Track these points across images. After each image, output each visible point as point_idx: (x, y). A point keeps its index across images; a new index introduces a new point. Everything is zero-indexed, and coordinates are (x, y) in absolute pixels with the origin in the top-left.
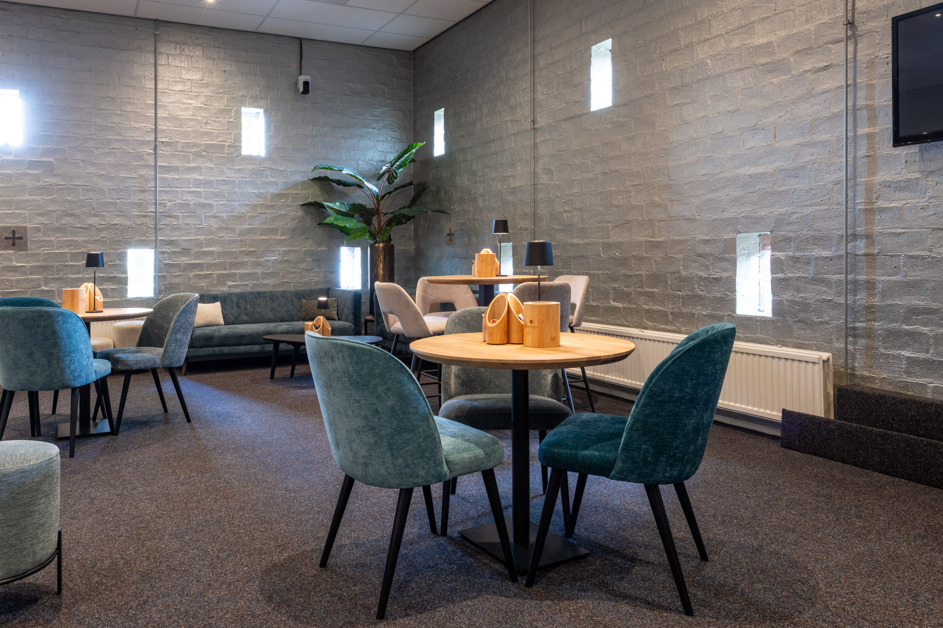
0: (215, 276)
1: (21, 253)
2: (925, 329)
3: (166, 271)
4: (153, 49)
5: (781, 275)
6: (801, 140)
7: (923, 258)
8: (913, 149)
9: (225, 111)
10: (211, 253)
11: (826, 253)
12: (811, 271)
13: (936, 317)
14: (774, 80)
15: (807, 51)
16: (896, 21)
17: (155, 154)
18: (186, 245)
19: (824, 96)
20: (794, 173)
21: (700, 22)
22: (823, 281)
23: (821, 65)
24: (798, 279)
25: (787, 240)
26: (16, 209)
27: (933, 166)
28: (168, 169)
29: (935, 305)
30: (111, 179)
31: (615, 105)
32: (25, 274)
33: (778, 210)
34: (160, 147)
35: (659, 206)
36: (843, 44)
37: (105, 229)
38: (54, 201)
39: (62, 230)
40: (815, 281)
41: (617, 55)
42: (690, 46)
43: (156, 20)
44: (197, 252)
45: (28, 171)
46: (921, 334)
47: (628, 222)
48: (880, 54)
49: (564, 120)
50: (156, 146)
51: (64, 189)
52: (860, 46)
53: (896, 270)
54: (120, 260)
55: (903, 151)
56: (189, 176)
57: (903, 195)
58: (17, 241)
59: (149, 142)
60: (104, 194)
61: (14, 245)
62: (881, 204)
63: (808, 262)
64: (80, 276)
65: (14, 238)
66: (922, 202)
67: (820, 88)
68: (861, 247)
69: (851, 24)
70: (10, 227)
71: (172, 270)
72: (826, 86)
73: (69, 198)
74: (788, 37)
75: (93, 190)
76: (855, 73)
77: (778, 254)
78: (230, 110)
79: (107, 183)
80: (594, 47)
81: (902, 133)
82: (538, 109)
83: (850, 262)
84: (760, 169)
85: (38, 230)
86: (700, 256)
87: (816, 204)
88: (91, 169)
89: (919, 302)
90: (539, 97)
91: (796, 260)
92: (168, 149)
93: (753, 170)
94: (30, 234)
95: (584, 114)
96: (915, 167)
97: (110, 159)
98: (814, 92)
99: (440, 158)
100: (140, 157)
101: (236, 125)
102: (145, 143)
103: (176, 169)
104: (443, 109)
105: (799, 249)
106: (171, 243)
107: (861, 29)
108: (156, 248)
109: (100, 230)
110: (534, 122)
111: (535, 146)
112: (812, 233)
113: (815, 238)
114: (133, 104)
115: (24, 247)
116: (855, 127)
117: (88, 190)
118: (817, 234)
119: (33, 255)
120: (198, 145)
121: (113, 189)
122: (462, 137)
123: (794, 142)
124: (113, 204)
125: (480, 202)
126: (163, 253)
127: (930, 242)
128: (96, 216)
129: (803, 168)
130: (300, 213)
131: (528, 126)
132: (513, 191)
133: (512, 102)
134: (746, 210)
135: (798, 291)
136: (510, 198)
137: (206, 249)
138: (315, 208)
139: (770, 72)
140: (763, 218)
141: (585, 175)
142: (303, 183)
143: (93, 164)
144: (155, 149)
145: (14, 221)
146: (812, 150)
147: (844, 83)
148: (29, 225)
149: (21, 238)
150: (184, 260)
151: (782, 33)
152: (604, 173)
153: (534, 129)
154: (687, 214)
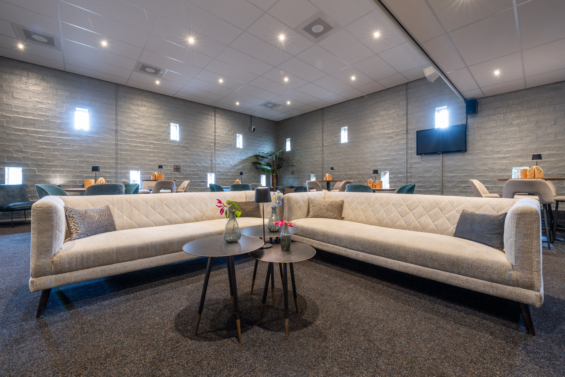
0: (230, 182)
1: (179, 173)
2: (422, 190)
3: (218, 180)
4: (214, 115)
5: (391, 180)
6: (396, 153)
7: (421, 176)
8: (420, 156)
9: (232, 135)
10: (229, 175)
11: (401, 176)
12: (398, 179)
13: (424, 187)
14: (390, 140)
15: (398, 135)
16: (417, 132)
17: (215, 146)
18: (223, 173)
19: (401, 145)
20: (395, 159)
21: (372, 126)
22: (401, 181)
23: (400, 138)
24: (395, 181)
25: (393, 173)
26: (178, 160)
27: (423, 159)
28: (218, 150)
29: (423, 185)
30: (203, 152)
31: (349, 142)
32: (180, 179)
33: (391, 167)
34: (216, 144)
35: (361, 165)
36: (406, 135)
37: (202, 167)
38: (188, 158)
39: (190, 167)
40: (399, 181)
41: (349, 131)
42: (369, 131)
43: (215, 107)
44: (226, 175)
45: (181, 149)
46: (421, 191)
47: (352, 169)
48: (413, 137)
49: (333, 144)
50: (215, 143)
51: (190, 155)
52: (409, 135)
53: (416, 179)
54: (206, 176)
55: (418, 156)
56: (223, 153)
57: (417, 164)
58: (178, 169)
59: (213, 142)
60: (201, 157)
61: (177, 171)
62: (413, 166)
63: (397, 177)
64: (195, 180)
65: (177, 168)
66: (421, 166)
67: (400, 143)
68: (409, 174)
69: (407, 131)
70: (176, 165)
71: (219, 180)
72: (402, 143)
73: (192, 157)
74: (393, 132)
75: (199, 155)
76: (408, 140)
77: (391, 176)
78: (234, 134)
79: (202, 154)
80: (342, 128)
81: (418, 153)
82: (324, 141)
83: (407, 177)
84: (387, 158)
85: (184, 166)
86: (372, 176)
87: (399, 166)
88: (198, 149)
89: (421, 185)
90: (325, 138)
91: (395, 177)
92: (218, 144)
93: (385, 159)
94: (181, 167)
95: (339, 143)
96: (420, 159)
97: (203, 147)
98: (399, 143)
99: (289, 152)
100: (211, 146)
101: (235, 139)
102: (212, 142)
103: (220, 151)
104: (290, 139)
105: (395, 175)
106: (219, 172)
107: (409, 132)
108: (215, 173)
109: (200, 167)
110: (323, 144)
111: (323, 150)
112: (398, 172)
113: (399, 173)
114: (209, 131)
115: (180, 171)
116: (408, 151)
117: (197, 155)
118: (400, 172)
119: (182, 174)
120: (226, 144)
121: (204, 155)
122: (297, 146)
123: (394, 153)
124: (204, 160)
125: (304, 164)
126: (217, 175)
127: (423, 173)
128: (199, 163)
129: (396, 159)
130: (251, 165)
131: (321, 145)
132: (316, 161)
133: (315, 139)
134: (383, 167)
135: (395, 183)
136: (314, 163)
137: (228, 174)
138: (255, 164)
139: (389, 138)
140: (387, 169)
141: (339, 158)
142: (252, 156)
143: (199, 148)
144: (215, 144)
145: (177, 163)
146: (399, 155)
147: (406, 142)
148: (181, 165)
149: (179, 169)
150: (222, 177)
151: (392, 131)
152: (345, 158)
153: (323, 146)
154: (368, 167)
